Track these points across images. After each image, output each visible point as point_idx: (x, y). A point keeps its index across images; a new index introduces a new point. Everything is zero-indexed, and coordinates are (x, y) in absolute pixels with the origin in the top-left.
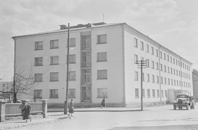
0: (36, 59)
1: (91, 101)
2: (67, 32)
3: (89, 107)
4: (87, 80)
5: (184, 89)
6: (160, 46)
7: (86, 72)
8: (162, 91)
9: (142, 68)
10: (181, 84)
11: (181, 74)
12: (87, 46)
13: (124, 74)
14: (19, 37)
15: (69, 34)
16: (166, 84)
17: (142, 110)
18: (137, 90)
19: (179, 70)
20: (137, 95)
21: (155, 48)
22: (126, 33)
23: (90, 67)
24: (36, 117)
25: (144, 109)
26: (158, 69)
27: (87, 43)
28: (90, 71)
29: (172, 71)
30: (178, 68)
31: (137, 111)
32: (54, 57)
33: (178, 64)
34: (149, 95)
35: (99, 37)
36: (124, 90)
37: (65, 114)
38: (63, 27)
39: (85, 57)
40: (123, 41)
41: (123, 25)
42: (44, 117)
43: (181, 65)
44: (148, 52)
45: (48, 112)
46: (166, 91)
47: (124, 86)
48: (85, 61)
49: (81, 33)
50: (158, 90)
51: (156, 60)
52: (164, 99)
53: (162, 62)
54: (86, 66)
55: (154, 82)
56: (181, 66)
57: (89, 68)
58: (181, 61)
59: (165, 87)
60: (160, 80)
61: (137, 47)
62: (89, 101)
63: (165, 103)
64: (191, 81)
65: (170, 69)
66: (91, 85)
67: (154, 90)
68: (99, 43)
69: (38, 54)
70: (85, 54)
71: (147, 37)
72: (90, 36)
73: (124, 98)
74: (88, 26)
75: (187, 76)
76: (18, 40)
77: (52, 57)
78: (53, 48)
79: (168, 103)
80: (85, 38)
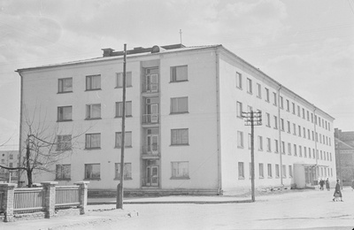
0: (61, 110)
1: (159, 185)
2: (123, 61)
3: (157, 195)
4: (152, 147)
5: (320, 163)
6: (280, 87)
7: (149, 132)
8: (284, 166)
9: (252, 125)
10: (315, 154)
11: (315, 137)
12: (151, 86)
13: (218, 135)
14: (30, 69)
15: (125, 64)
16: (290, 154)
17: (253, 200)
18: (241, 164)
19: (312, 129)
20: (242, 174)
21: (272, 90)
22: (222, 63)
23: (158, 123)
24: (67, 214)
25: (256, 198)
26: (276, 128)
27: (151, 81)
28: (158, 130)
29: (300, 131)
30: (309, 125)
31: (244, 202)
32: (94, 105)
33: (310, 119)
34: (262, 174)
35: (174, 70)
36: (219, 165)
37: (118, 207)
38: (108, 53)
39: (149, 106)
40: (217, 77)
41: (217, 48)
42: (82, 214)
43: (315, 120)
44: (259, 97)
45: (88, 204)
46: (290, 166)
47: (219, 157)
48: (149, 112)
49: (141, 62)
50: (277, 165)
51: (273, 111)
52: (288, 182)
53: (284, 114)
54: (149, 121)
55: (270, 150)
56: (316, 122)
57: (157, 125)
58: (314, 113)
59: (289, 160)
60: (281, 148)
61: (241, 87)
62: (156, 184)
63: (289, 188)
64: (331, 150)
65: (297, 127)
66: (159, 155)
67: (269, 165)
68: (174, 80)
69: (64, 100)
70: (149, 100)
71: (258, 70)
72: (157, 68)
73: (219, 180)
74: (155, 50)
75: (325, 140)
76: (27, 76)
77: (89, 106)
78: (91, 90)
79: (294, 188)
80: (149, 72)
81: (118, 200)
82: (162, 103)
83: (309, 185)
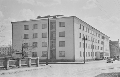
0: (25, 35)
4: (53, 47)
5: (105, 51)
6: (93, 28)
7: (53, 42)
8: (93, 53)
9: (85, 41)
10: (103, 49)
11: (103, 43)
13: (74, 43)
14: (15, 22)
16: (95, 49)
17: (85, 63)
18: (81, 52)
19: (102, 41)
20: (81, 55)
21: (90, 29)
23: (55, 39)
25: (86, 62)
26: (91, 41)
27: (53, 27)
28: (55, 42)
32: (35, 34)
35: (60, 23)
36: (74, 52)
37: (47, 65)
38: (39, 17)
39: (52, 34)
40: (74, 26)
41: (74, 17)
42: (37, 66)
44: (86, 31)
46: (95, 53)
47: (74, 50)
48: (52, 36)
50: (91, 52)
52: (95, 57)
53: (94, 37)
54: (53, 39)
55: (89, 48)
58: (103, 36)
59: (95, 51)
60: (93, 47)
61: (81, 28)
62: (55, 58)
63: (95, 59)
66: (56, 49)
67: (89, 52)
69: (26, 32)
70: (52, 33)
71: (86, 23)
72: (55, 22)
73: (74, 57)
74: (54, 17)
76: (14, 24)
77: (34, 34)
78: (34, 29)
79: (97, 59)
80: (52, 24)
81: (47, 63)
82: (57, 33)
83: (101, 59)
